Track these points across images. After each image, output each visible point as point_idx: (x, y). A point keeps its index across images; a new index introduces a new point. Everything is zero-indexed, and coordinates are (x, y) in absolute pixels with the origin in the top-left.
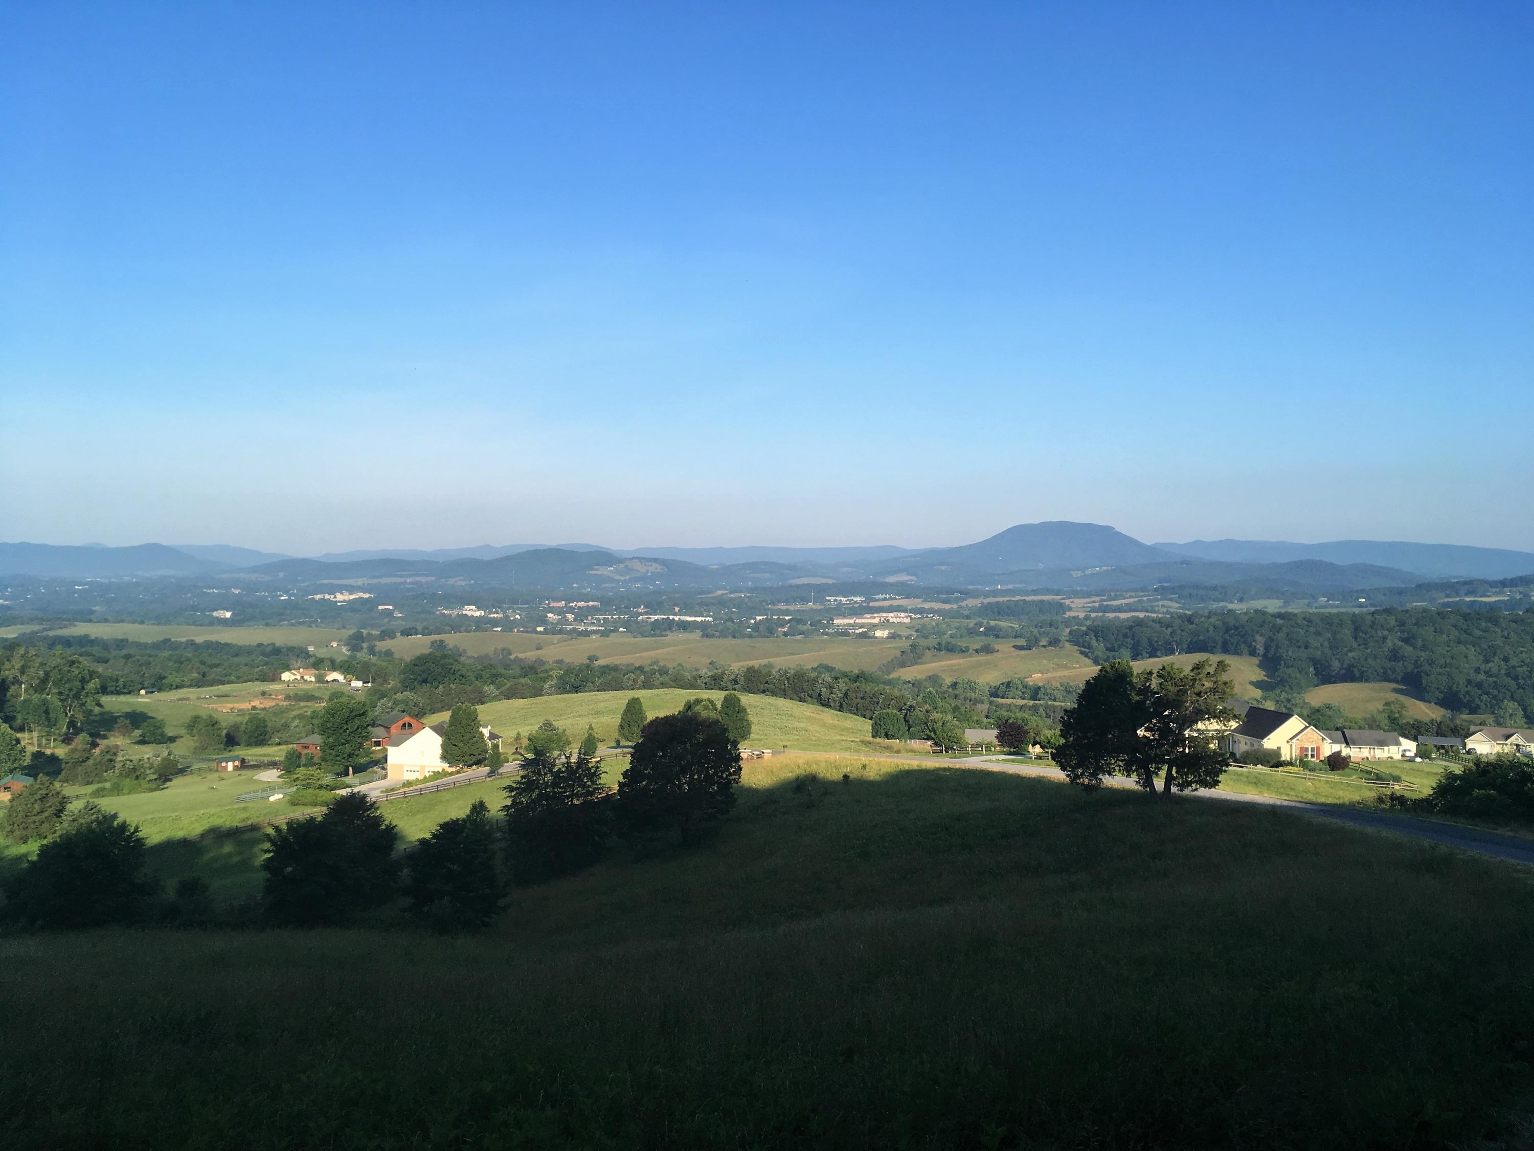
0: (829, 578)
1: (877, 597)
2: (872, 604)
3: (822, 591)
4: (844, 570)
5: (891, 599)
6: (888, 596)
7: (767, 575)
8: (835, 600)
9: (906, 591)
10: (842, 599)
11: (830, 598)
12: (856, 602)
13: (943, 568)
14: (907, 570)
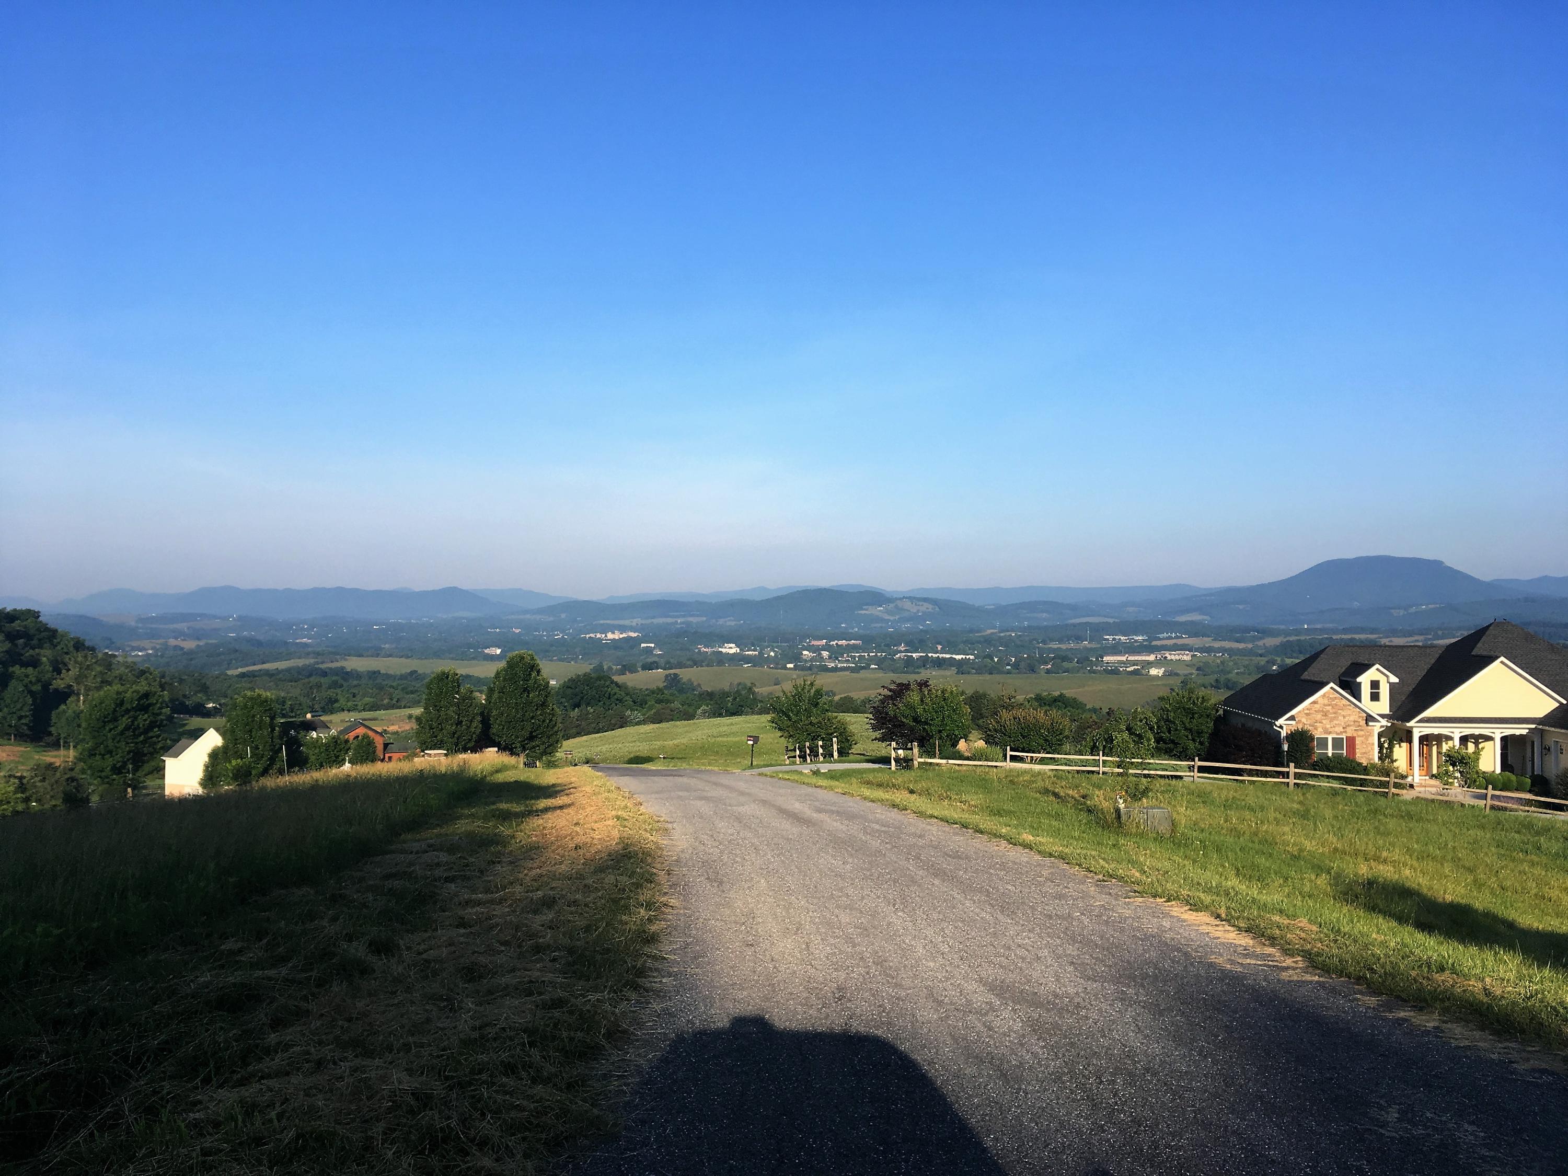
0: (1112, 617)
1: (1161, 636)
2: (1154, 643)
3: (1099, 630)
4: (1131, 609)
5: (1177, 637)
6: (1173, 635)
7: (1044, 615)
8: (1114, 639)
9: (1195, 630)
10: (1122, 638)
11: (1108, 637)
12: (1136, 641)
13: (1241, 607)
14: (1200, 610)
